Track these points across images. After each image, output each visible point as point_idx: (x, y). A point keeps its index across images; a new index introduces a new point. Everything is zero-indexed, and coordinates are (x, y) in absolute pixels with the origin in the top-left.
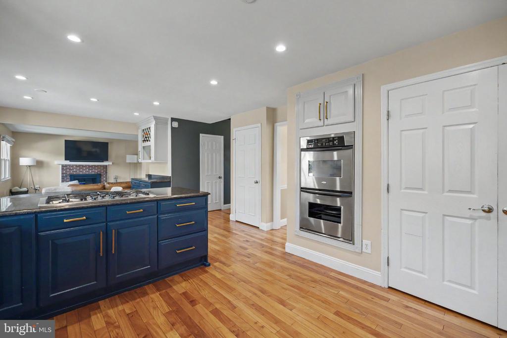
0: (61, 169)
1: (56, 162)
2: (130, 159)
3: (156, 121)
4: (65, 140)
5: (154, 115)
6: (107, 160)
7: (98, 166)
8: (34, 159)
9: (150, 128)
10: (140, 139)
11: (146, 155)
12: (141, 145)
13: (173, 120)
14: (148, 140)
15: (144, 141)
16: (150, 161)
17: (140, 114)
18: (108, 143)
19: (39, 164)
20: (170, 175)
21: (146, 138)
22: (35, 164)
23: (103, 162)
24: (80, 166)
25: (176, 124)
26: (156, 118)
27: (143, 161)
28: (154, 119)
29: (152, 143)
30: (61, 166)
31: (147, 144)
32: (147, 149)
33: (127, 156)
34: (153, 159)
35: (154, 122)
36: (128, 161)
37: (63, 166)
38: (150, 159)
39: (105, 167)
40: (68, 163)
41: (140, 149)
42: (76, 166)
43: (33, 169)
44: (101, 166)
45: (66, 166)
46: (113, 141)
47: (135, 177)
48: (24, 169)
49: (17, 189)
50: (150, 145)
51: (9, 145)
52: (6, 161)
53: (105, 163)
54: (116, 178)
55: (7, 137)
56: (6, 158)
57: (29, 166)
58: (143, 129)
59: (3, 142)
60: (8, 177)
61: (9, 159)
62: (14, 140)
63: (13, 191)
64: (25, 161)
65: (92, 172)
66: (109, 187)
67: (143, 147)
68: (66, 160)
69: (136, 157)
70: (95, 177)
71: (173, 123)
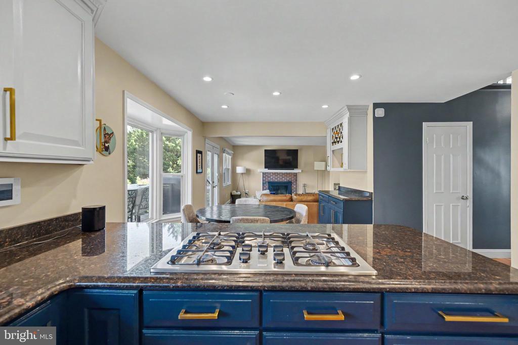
0: (262, 177)
1: (259, 170)
2: (319, 166)
3: (350, 112)
5: (348, 104)
6: (296, 167)
7: (289, 173)
8: (245, 167)
9: (341, 124)
10: (329, 141)
11: (336, 162)
12: (330, 148)
13: (376, 106)
14: (338, 142)
15: (334, 143)
16: (342, 169)
17: (329, 106)
18: (297, 150)
19: (248, 172)
20: (372, 190)
21: (336, 138)
22: (245, 172)
23: (293, 169)
24: (275, 173)
25: (380, 113)
26: (350, 108)
27: (332, 170)
28: (349, 109)
29: (344, 145)
30: (262, 174)
31: (338, 146)
32: (338, 153)
33: (315, 163)
34: (346, 166)
35: (348, 115)
36: (315, 169)
37: (264, 174)
38: (342, 167)
39: (296, 175)
40: (267, 170)
41: (329, 153)
42: (273, 173)
43: (244, 176)
44: (292, 173)
46: (302, 147)
47: (323, 190)
48: (239, 176)
49: (235, 193)
50: (342, 148)
51: (230, 157)
52: (228, 169)
53: (295, 171)
54: (305, 186)
55: (226, 149)
56: (228, 167)
57: (242, 174)
58: (333, 127)
59: (224, 154)
60: (229, 183)
61: (230, 168)
62: (233, 152)
63: (232, 194)
64: (239, 170)
65: (284, 180)
66: (296, 199)
67: (333, 151)
68: (265, 168)
69: (324, 164)
70: (287, 185)
71: (376, 110)
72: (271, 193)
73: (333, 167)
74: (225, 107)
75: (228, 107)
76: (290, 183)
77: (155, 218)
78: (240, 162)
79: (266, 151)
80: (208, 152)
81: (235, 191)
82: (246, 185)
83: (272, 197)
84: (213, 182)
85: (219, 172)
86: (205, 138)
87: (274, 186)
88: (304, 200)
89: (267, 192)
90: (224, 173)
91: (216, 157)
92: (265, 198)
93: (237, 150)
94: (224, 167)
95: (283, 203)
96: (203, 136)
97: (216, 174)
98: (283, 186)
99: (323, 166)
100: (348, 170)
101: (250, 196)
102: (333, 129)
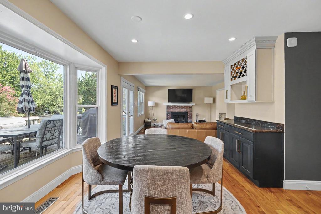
0: (166, 109)
1: (164, 104)
3: (258, 45)
4: (169, 89)
6: (192, 102)
7: (186, 106)
8: (154, 102)
10: (227, 77)
12: (227, 83)
13: (288, 35)
14: (239, 76)
15: (233, 78)
16: (243, 101)
18: (192, 89)
19: (156, 105)
20: (283, 122)
22: (154, 105)
23: (189, 103)
24: (176, 106)
25: (293, 42)
26: (258, 40)
27: (230, 102)
28: (256, 41)
29: (248, 78)
30: (166, 106)
31: (238, 80)
33: (205, 98)
34: (251, 97)
35: (255, 48)
37: (168, 106)
39: (191, 107)
40: (170, 104)
42: (174, 106)
43: (154, 108)
44: (188, 106)
46: (196, 87)
48: (150, 108)
49: (147, 120)
50: (246, 81)
51: (143, 94)
52: (142, 103)
54: (197, 115)
55: (140, 88)
56: (142, 102)
57: (152, 106)
58: (233, 63)
59: (138, 92)
60: (143, 113)
61: (143, 102)
62: (145, 91)
63: (145, 121)
64: (150, 103)
65: (183, 110)
66: (197, 127)
67: (231, 86)
68: (169, 102)
69: (212, 99)
70: (185, 114)
71: (288, 40)
72: (175, 122)
73: (231, 100)
74: (134, 41)
75: (138, 41)
76: (187, 113)
77: (68, 147)
78: (150, 98)
79: (169, 90)
80: (124, 89)
81: (147, 119)
82: (155, 114)
83: (177, 125)
84: (129, 113)
85: (134, 105)
86: (121, 76)
87: (175, 115)
88: (203, 127)
89: (172, 121)
90: (139, 106)
91: (131, 94)
92: (170, 126)
93: (149, 90)
94: (139, 102)
95: (186, 130)
96: (119, 74)
97: (132, 107)
98: (181, 115)
99: (211, 100)
100: (256, 102)
101: (157, 122)
102: (232, 66)
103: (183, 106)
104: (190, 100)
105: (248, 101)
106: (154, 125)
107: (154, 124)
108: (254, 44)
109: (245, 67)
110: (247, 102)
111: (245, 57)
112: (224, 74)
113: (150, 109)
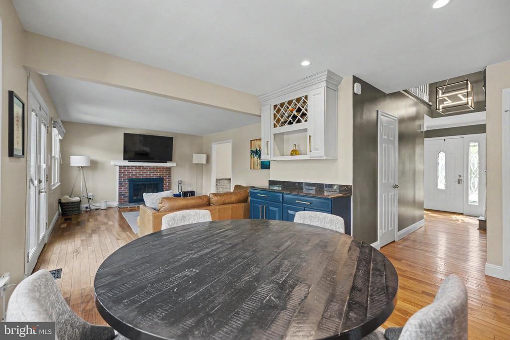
0: (118, 172)
1: (113, 163)
3: (326, 82)
4: (125, 134)
6: (170, 160)
7: (160, 168)
8: (89, 157)
9: (306, 97)
10: (268, 121)
12: (270, 131)
13: (356, 79)
18: (172, 138)
19: (94, 165)
20: (351, 184)
22: (89, 165)
23: (166, 162)
24: (140, 167)
25: (359, 89)
27: (273, 159)
30: (118, 167)
33: (194, 155)
34: (319, 152)
35: (323, 84)
37: (120, 167)
39: (169, 169)
40: (126, 163)
41: (269, 137)
42: (136, 167)
43: (85, 171)
44: (163, 167)
45: (124, 167)
46: (179, 135)
49: (66, 198)
50: (307, 129)
51: (59, 138)
53: (168, 164)
54: (180, 183)
57: (82, 167)
58: (278, 102)
59: (54, 130)
60: (58, 182)
61: (58, 157)
62: (64, 131)
63: (63, 201)
64: (76, 161)
65: (153, 176)
67: (275, 135)
68: (124, 159)
69: (204, 156)
70: (157, 182)
71: (355, 84)
73: (274, 156)
76: (161, 180)
78: (75, 149)
81: (68, 197)
82: (90, 185)
84: (40, 182)
85: (47, 162)
87: (138, 185)
91: (43, 130)
98: (151, 184)
99: (202, 159)
100: (325, 158)
101: (96, 202)
102: (275, 106)
103: (153, 168)
104: (168, 157)
105: (311, 157)
106: (87, 208)
107: (87, 205)
108: (323, 80)
109: (303, 110)
110: (309, 158)
111: (305, 94)
112: (260, 116)
113: (75, 174)
